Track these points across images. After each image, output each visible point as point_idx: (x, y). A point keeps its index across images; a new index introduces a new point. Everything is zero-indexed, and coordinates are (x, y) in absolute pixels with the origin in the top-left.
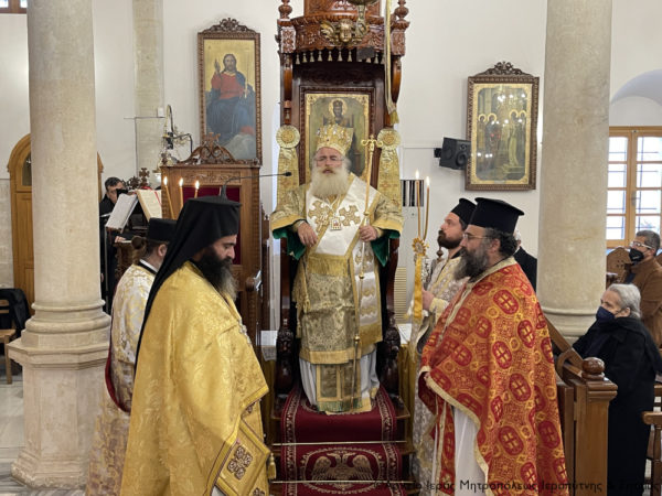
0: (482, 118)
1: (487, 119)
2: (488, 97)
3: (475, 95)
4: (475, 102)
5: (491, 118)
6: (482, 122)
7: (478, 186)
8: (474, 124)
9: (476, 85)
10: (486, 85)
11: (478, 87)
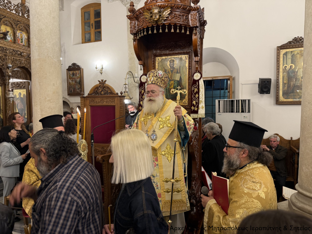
0: (286, 67)
1: (288, 67)
2: (289, 56)
3: (281, 56)
4: (281, 59)
5: (291, 67)
6: (285, 69)
7: (283, 102)
8: (281, 70)
9: (281, 50)
10: (288, 50)
11: (283, 52)
